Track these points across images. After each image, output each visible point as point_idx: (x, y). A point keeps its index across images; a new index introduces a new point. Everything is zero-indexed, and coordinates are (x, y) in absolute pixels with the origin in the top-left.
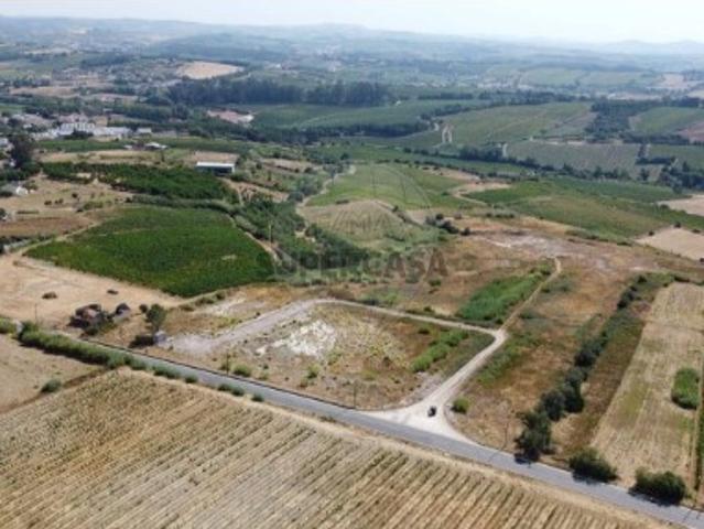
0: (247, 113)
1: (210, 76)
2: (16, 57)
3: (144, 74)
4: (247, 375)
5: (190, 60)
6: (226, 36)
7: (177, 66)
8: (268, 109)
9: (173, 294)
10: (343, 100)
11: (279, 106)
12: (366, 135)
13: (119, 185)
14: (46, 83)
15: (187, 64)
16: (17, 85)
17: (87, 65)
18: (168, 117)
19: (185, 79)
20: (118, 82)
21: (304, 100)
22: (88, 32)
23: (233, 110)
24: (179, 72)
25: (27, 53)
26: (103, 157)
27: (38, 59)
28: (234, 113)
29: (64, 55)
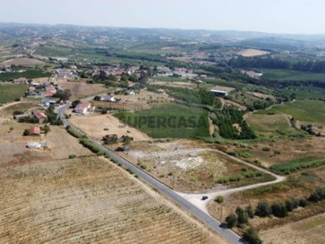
0: (260, 72)
1: (252, 56)
2: (176, 45)
3: (223, 53)
4: (144, 168)
5: (246, 48)
6: (273, 38)
7: (239, 51)
8: (271, 71)
9: (150, 136)
10: (311, 69)
11: (277, 70)
12: (314, 86)
13: (173, 95)
14: (181, 56)
15: (244, 50)
16: (170, 56)
17: (201, 49)
18: (223, 72)
19: (240, 56)
20: (210, 56)
21: (291, 68)
22: (211, 36)
23: (254, 71)
24: (239, 53)
25: (180, 44)
26: (175, 84)
27: (184, 46)
28: (254, 72)
29: (194, 45)
